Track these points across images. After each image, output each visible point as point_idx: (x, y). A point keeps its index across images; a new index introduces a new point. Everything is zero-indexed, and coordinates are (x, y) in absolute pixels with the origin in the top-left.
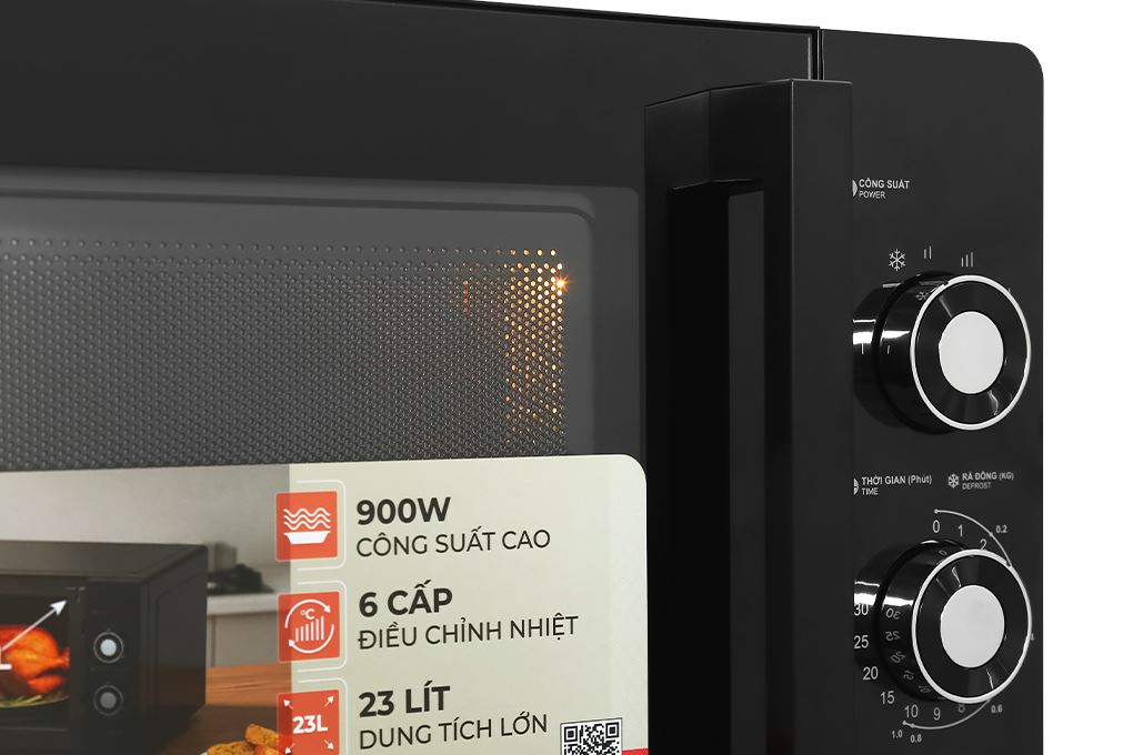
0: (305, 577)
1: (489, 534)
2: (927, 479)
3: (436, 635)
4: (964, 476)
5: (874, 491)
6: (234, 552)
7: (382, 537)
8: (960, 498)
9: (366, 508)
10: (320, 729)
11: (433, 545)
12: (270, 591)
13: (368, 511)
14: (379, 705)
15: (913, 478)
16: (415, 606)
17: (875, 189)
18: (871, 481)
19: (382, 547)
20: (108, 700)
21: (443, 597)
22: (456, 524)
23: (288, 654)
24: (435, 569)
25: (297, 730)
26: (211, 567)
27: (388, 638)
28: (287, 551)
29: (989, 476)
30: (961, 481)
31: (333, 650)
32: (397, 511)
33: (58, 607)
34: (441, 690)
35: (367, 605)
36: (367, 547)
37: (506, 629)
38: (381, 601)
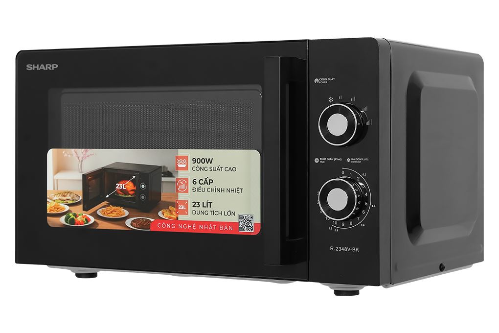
0: (181, 174)
1: (222, 167)
2: (341, 159)
3: (209, 190)
4: (352, 159)
5: (323, 162)
6: (167, 168)
7: (198, 167)
8: (350, 165)
9: (194, 160)
10: (184, 209)
11: (209, 169)
12: (174, 177)
13: (195, 161)
14: (197, 205)
15: (335, 159)
16: (205, 183)
17: (324, 81)
18: (323, 159)
19: (198, 169)
20: (143, 197)
21: (211, 181)
22: (214, 165)
23: (178, 191)
24: (209, 175)
25: (179, 208)
26: (162, 171)
27: (199, 190)
28: (177, 168)
29: (360, 159)
31: (187, 191)
32: (201, 161)
33: (134, 177)
34: (210, 203)
35: (194, 182)
36: (194, 169)
37: (225, 190)
38: (197, 181)
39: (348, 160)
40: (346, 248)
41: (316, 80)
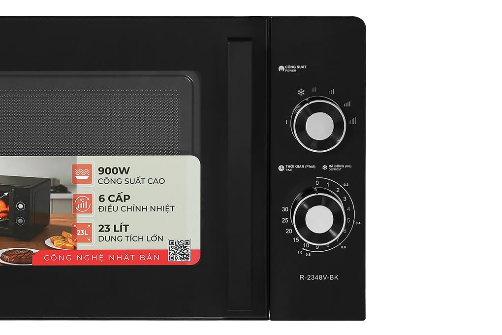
0: (81, 189)
1: (143, 179)
2: (314, 167)
3: (124, 209)
4: (330, 166)
5: (291, 170)
6: (59, 181)
7: (107, 178)
8: (327, 173)
9: (101, 169)
10: (85, 234)
11: (123, 182)
12: (70, 193)
13: (102, 171)
14: (105, 227)
15: (307, 166)
16: (117, 200)
17: (292, 69)
18: (289, 166)
19: (107, 181)
20: (20, 221)
21: (127, 197)
22: (131, 175)
23: (75, 211)
24: (125, 189)
25: (78, 234)
26: (52, 185)
27: (108, 209)
28: (75, 181)
29: (340, 166)
30: (328, 168)
31: (90, 211)
32: (112, 171)
33: (6, 194)
34: (126, 226)
35: (101, 199)
36: (101, 181)
37: (149, 208)
38: (106, 198)
39: (325, 167)
40: (321, 276)
41: (281, 68)
